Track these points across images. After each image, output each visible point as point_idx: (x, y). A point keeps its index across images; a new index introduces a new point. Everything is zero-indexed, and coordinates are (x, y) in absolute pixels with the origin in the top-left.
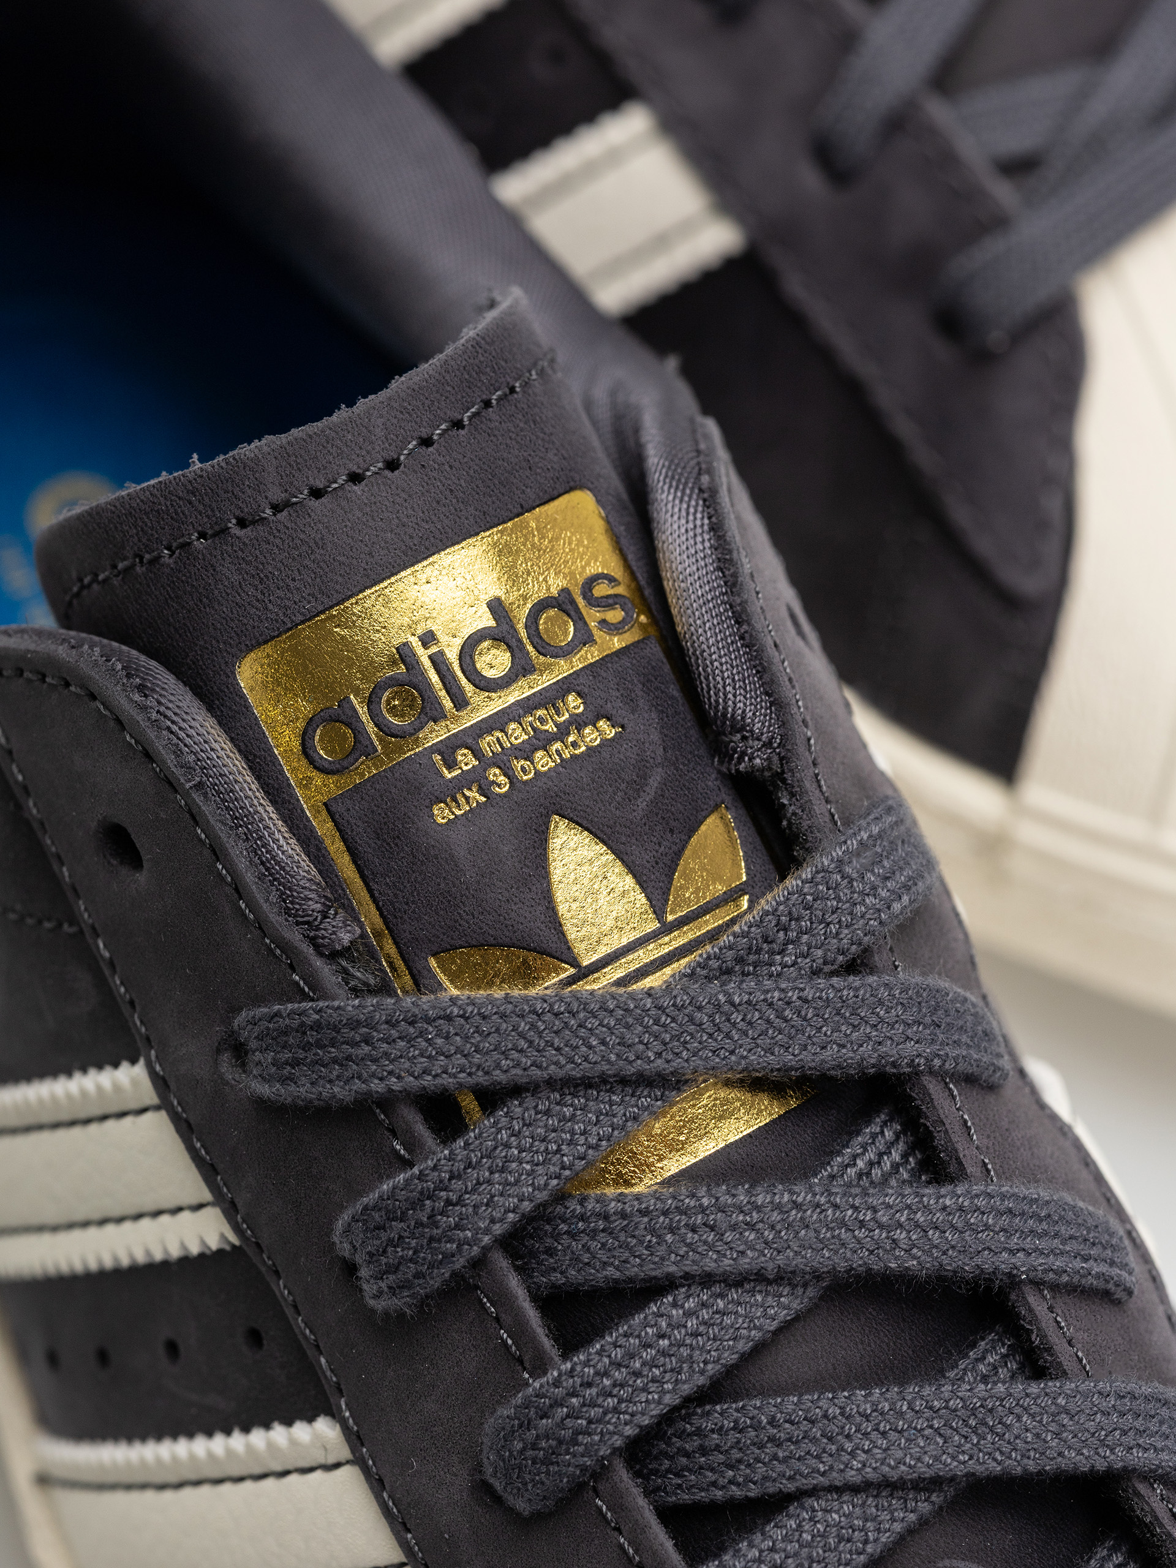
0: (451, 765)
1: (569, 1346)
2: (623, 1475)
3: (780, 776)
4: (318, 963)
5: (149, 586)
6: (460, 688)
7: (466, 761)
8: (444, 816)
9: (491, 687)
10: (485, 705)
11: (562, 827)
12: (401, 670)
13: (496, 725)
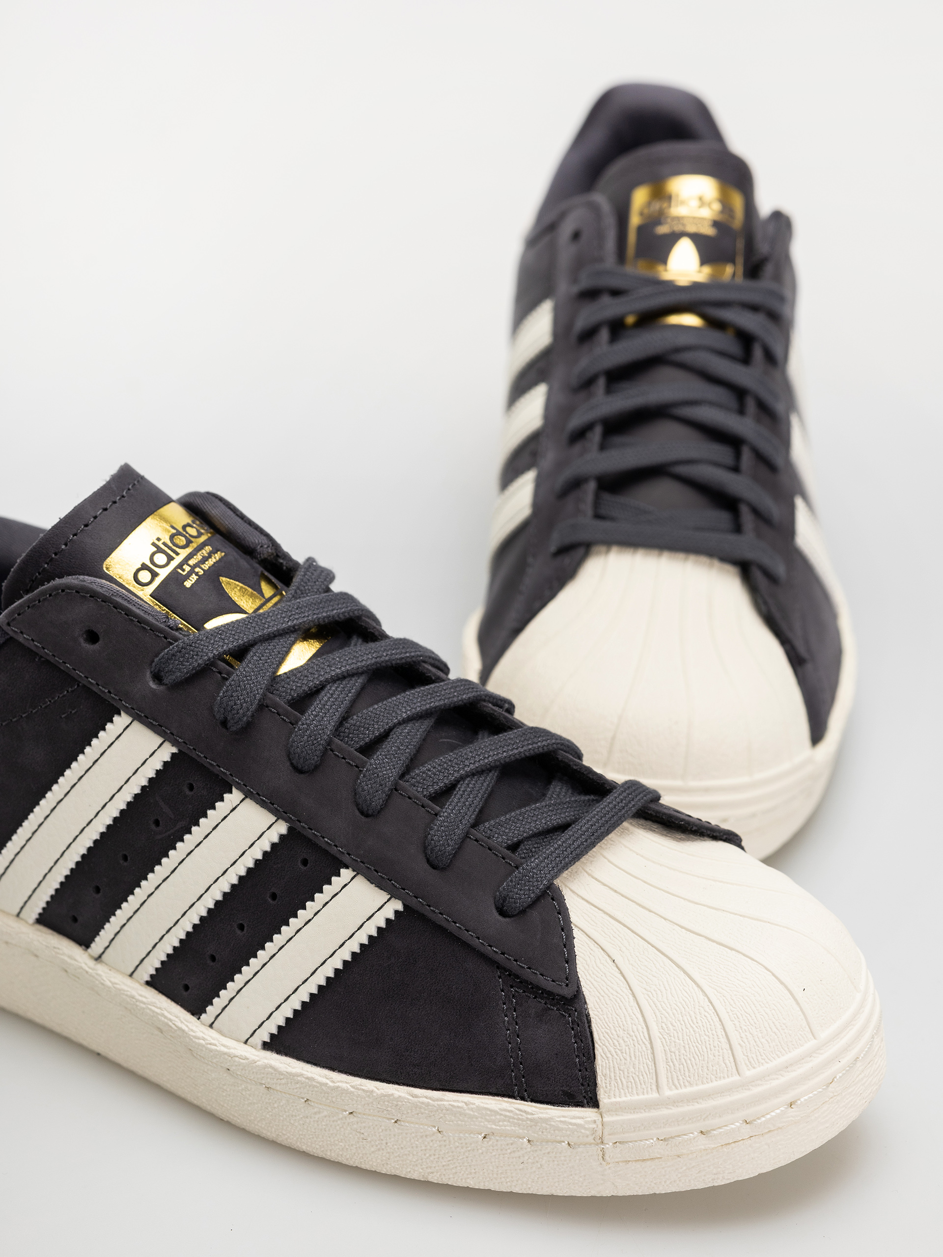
0: (184, 570)
1: (302, 712)
2: (336, 740)
3: (277, 556)
4: (174, 632)
5: (62, 560)
6: (175, 550)
7: (187, 568)
8: (188, 584)
9: (183, 547)
10: (184, 553)
11: (223, 579)
12: (156, 549)
13: (190, 556)
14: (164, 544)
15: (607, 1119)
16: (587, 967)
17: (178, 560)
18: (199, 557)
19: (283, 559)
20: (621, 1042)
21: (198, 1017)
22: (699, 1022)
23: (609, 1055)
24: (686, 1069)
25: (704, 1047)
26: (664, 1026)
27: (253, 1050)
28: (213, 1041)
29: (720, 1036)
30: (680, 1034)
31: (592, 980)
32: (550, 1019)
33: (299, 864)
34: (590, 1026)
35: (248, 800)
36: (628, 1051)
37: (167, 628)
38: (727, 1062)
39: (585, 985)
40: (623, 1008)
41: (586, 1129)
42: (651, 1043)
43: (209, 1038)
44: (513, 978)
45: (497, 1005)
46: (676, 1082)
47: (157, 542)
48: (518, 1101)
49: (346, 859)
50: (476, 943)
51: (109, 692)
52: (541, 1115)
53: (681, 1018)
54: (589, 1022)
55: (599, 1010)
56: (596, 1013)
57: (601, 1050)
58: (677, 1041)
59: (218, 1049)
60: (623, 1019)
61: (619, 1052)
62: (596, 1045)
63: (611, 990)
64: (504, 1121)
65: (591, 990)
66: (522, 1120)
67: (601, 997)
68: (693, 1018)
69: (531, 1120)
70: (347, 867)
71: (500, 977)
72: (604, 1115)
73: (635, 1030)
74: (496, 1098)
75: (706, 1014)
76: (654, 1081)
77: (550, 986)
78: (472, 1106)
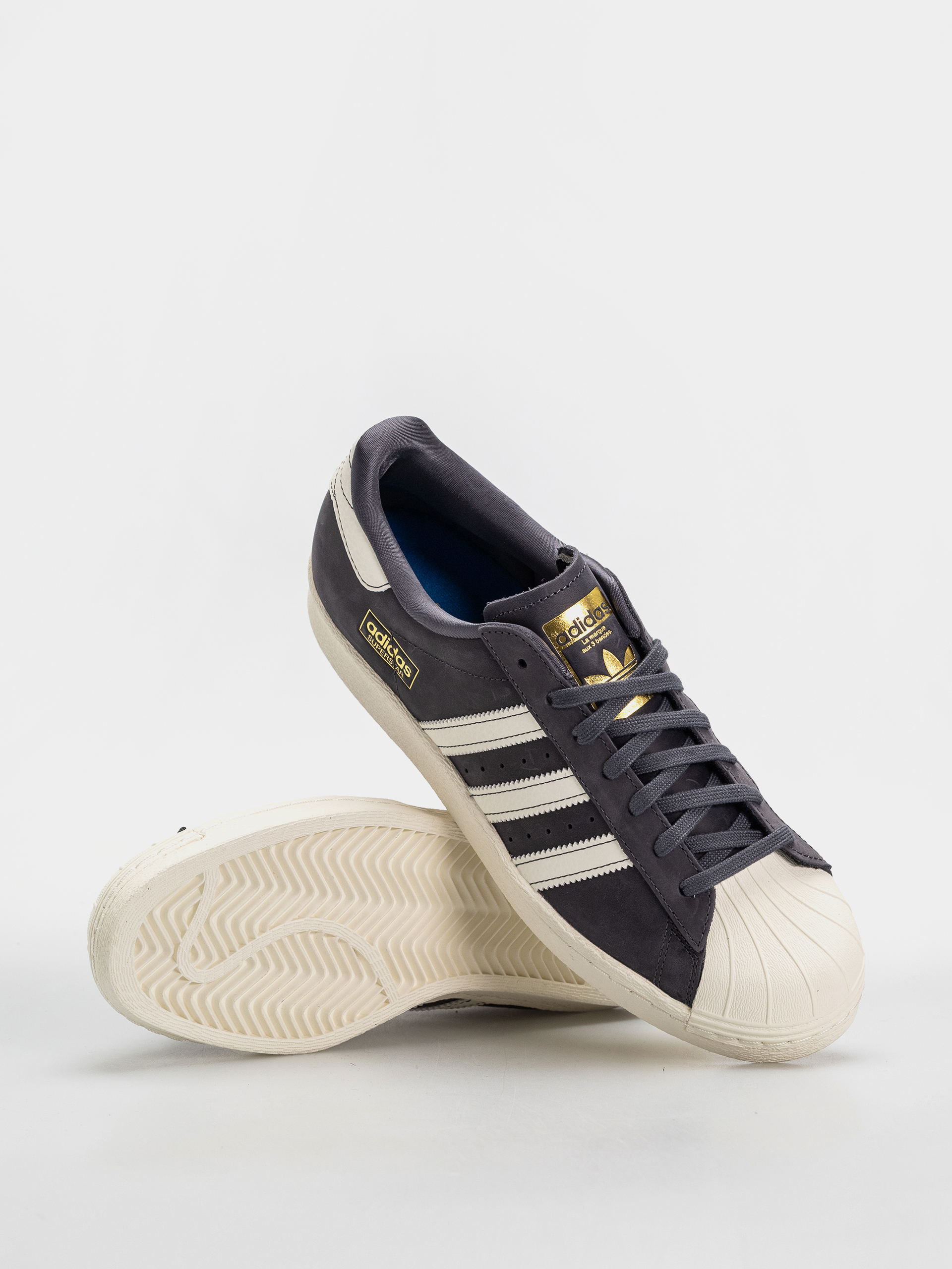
0: (585, 642)
1: (619, 748)
6: (584, 627)
7: (587, 641)
8: (584, 651)
9: (589, 626)
10: (589, 630)
11: (605, 651)
12: (574, 625)
13: (592, 633)
14: (580, 622)
15: (693, 1016)
16: (713, 937)
17: (585, 634)
18: (596, 635)
19: (643, 641)
20: (714, 984)
21: (512, 856)
22: (757, 991)
23: (706, 988)
24: (741, 1011)
25: (754, 1004)
26: (739, 986)
27: (533, 891)
28: (514, 875)
29: (764, 1002)
30: (745, 993)
31: (713, 946)
32: (684, 956)
33: (589, 818)
34: (702, 970)
35: (574, 777)
36: (716, 990)
37: (564, 678)
38: (763, 1015)
39: (708, 947)
40: (722, 967)
41: (681, 1015)
42: (728, 992)
43: (513, 872)
44: (673, 927)
45: (661, 935)
46: (734, 1014)
47: (576, 620)
48: (654, 986)
49: (613, 830)
50: (662, 901)
51: (522, 693)
52: (662, 999)
53: (749, 985)
54: (702, 968)
55: (710, 964)
56: (707, 964)
57: (702, 983)
58: (742, 996)
59: (516, 880)
60: (720, 973)
61: (711, 989)
62: (701, 981)
63: (720, 954)
64: (643, 991)
65: (710, 951)
66: (652, 996)
67: (714, 957)
68: (755, 988)
69: (656, 998)
70: (612, 834)
71: (668, 922)
72: (692, 1013)
73: (723, 982)
74: (644, 978)
75: (762, 988)
76: (723, 1010)
77: (691, 942)
78: (630, 977)
